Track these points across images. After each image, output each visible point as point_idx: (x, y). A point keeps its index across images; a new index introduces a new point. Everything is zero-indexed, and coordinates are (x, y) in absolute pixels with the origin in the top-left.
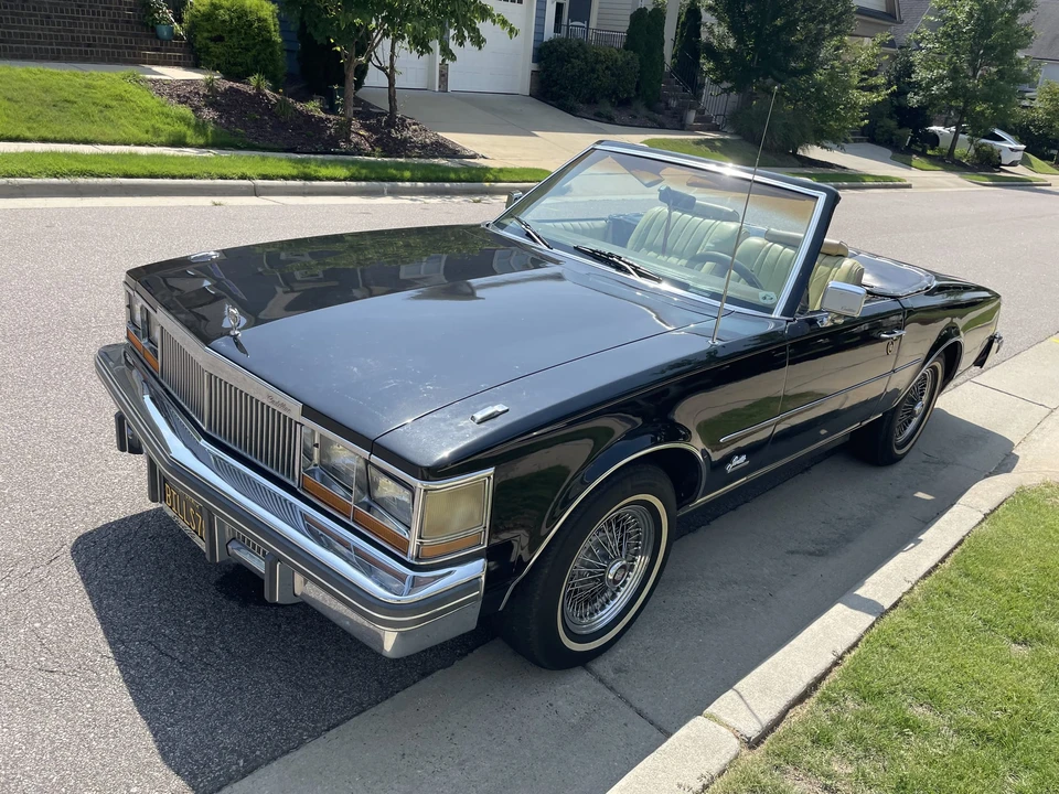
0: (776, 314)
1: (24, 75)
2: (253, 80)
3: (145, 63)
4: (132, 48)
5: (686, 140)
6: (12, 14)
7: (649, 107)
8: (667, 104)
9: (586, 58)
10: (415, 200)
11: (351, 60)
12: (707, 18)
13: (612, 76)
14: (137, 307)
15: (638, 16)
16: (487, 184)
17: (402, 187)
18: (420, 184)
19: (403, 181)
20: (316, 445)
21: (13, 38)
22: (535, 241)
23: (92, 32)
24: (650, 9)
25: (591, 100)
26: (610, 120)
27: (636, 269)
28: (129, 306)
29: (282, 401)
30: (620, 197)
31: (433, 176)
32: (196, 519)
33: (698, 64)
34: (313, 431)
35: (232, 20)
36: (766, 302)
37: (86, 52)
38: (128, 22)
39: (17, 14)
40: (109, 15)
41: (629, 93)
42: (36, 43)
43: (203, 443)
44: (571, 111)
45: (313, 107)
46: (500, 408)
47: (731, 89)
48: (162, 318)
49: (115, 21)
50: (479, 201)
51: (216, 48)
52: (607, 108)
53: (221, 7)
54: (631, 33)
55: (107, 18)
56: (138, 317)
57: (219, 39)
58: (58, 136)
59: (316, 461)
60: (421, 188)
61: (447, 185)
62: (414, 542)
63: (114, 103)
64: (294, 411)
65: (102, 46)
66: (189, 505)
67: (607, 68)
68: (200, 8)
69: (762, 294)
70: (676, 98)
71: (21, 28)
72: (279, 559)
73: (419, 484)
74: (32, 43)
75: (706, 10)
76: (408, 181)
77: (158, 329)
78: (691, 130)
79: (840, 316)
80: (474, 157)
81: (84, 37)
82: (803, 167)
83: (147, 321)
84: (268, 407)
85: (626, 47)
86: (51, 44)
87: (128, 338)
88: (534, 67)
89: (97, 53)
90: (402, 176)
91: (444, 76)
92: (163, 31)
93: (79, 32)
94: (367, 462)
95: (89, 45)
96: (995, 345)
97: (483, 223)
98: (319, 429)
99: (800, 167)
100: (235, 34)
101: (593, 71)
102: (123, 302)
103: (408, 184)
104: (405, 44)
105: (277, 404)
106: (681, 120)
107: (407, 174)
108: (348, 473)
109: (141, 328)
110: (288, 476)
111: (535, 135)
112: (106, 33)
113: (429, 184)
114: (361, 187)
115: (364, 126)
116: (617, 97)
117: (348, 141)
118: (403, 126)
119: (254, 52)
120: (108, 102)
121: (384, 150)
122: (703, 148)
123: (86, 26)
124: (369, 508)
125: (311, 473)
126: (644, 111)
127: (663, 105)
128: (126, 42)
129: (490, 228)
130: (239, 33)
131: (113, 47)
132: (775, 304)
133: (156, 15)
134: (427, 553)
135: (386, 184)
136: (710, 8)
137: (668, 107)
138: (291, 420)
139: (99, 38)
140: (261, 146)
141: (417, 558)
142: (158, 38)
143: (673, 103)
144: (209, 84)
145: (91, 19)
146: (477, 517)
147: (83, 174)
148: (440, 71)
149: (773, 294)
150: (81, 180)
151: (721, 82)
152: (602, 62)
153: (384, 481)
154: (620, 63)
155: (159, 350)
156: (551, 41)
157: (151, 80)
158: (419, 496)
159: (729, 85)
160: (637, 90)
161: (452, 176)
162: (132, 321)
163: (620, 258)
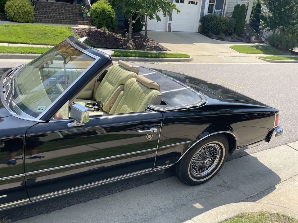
1: (38, 27)
2: (103, 28)
3: (78, 24)
4: (75, 20)
5: (248, 46)
6: (45, 11)
7: (239, 35)
8: (245, 34)
9: (216, 20)
10: (132, 63)
11: (130, 22)
12: (263, 7)
13: (226, 26)
15: (237, 7)
16: (161, 58)
17: (131, 59)
18: (137, 58)
19: (131, 57)
21: (44, 17)
23: (66, 16)
24: (241, 5)
25: (217, 34)
26: (223, 39)
30: (208, 63)
31: (143, 55)
33: (259, 22)
35: (100, 11)
37: (62, 21)
38: (76, 13)
39: (47, 11)
40: (71, 11)
41: (232, 31)
42: (50, 19)
44: (210, 37)
45: (119, 36)
47: (269, 30)
49: (73, 13)
50: (153, 64)
51: (96, 20)
52: (223, 36)
53: (98, 8)
54: (234, 12)
55: (71, 12)
57: (97, 17)
58: (38, 43)
60: (137, 59)
61: (147, 58)
63: (59, 34)
65: (68, 20)
67: (224, 23)
68: (93, 9)
70: (249, 32)
71: (47, 15)
74: (48, 19)
75: (263, 4)
76: (133, 57)
78: (253, 42)
80: (166, 50)
81: (62, 17)
82: (293, 55)
85: (232, 17)
86: (53, 19)
89: (65, 22)
90: (132, 55)
91: (170, 27)
92: (84, 15)
93: (62, 16)
95: (64, 19)
99: (291, 55)
100: (101, 16)
101: (219, 24)
103: (133, 58)
106: (250, 40)
107: (134, 55)
111: (193, 44)
112: (70, 16)
113: (140, 58)
114: (116, 58)
115: (133, 41)
116: (227, 32)
117: (126, 45)
118: (148, 41)
119: (106, 20)
120: (57, 34)
121: (136, 48)
122: (254, 48)
123: (64, 14)
126: (236, 37)
127: (244, 35)
128: (74, 18)
130: (102, 15)
131: (71, 20)
133: (83, 11)
135: (125, 58)
136: (264, 4)
137: (245, 35)
139: (67, 18)
140: (97, 46)
142: (83, 17)
143: (248, 34)
144: (90, 29)
145: (66, 13)
147: (29, 53)
148: (169, 26)
150: (29, 55)
151: (266, 27)
152: (222, 21)
154: (228, 22)
156: (206, 16)
157: (73, 29)
159: (270, 28)
160: (235, 30)
161: (149, 56)
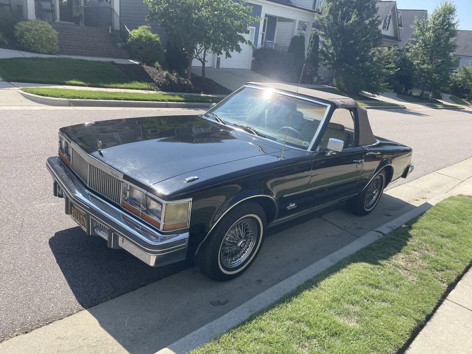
0: (309, 150)
8: (306, 74)
13: (284, 62)
14: (63, 143)
20: (128, 190)
22: (218, 121)
27: (256, 133)
28: (60, 142)
29: (116, 173)
32: (83, 219)
34: (127, 184)
36: (305, 145)
43: (87, 191)
44: (267, 76)
46: (196, 177)
47: (332, 68)
48: (73, 145)
56: (63, 146)
59: (128, 196)
62: (162, 223)
64: (121, 178)
66: (80, 214)
69: (304, 142)
70: (309, 71)
72: (113, 231)
73: (164, 202)
77: (71, 150)
78: (316, 84)
79: (334, 151)
83: (67, 147)
84: (111, 176)
87: (59, 154)
88: (253, 59)
91: (218, 62)
94: (146, 195)
96: (410, 169)
97: (200, 115)
98: (130, 184)
102: (58, 140)
104: (210, 50)
105: (114, 175)
106: (311, 80)
108: (140, 200)
109: (64, 150)
110: (118, 202)
116: (286, 71)
124: (147, 213)
125: (126, 200)
129: (202, 117)
132: (308, 146)
134: (167, 227)
138: (119, 180)
141: (163, 230)
143: (308, 73)
146: (186, 216)
149: (308, 143)
151: (327, 65)
153: (152, 202)
155: (71, 158)
158: (164, 206)
159: (331, 66)
160: (293, 68)
162: (61, 148)
163: (250, 128)
